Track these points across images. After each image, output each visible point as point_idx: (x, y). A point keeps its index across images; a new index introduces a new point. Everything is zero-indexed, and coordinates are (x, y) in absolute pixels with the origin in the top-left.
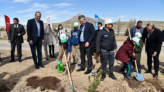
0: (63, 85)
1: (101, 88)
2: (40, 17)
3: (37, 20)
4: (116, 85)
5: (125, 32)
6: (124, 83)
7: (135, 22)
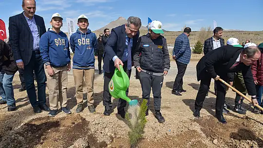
0: (93, 130)
1: (157, 134)
2: (34, 8)
3: (30, 15)
4: (181, 130)
5: (194, 48)
6: (195, 125)
7: (209, 32)
